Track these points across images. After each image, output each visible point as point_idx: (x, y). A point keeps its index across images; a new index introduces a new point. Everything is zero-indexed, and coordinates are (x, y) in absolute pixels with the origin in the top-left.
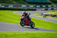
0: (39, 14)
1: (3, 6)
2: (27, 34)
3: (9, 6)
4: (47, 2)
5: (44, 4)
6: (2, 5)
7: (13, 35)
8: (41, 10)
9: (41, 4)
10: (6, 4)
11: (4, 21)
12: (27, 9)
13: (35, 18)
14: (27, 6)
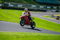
0: (49, 16)
1: (12, 6)
2: (39, 36)
3: (18, 6)
4: (59, 3)
5: (55, 5)
6: (11, 4)
7: (25, 37)
8: (52, 12)
9: (52, 5)
10: (16, 3)
11: (12, 21)
12: (37, 9)
13: (45, 20)
14: (37, 7)
